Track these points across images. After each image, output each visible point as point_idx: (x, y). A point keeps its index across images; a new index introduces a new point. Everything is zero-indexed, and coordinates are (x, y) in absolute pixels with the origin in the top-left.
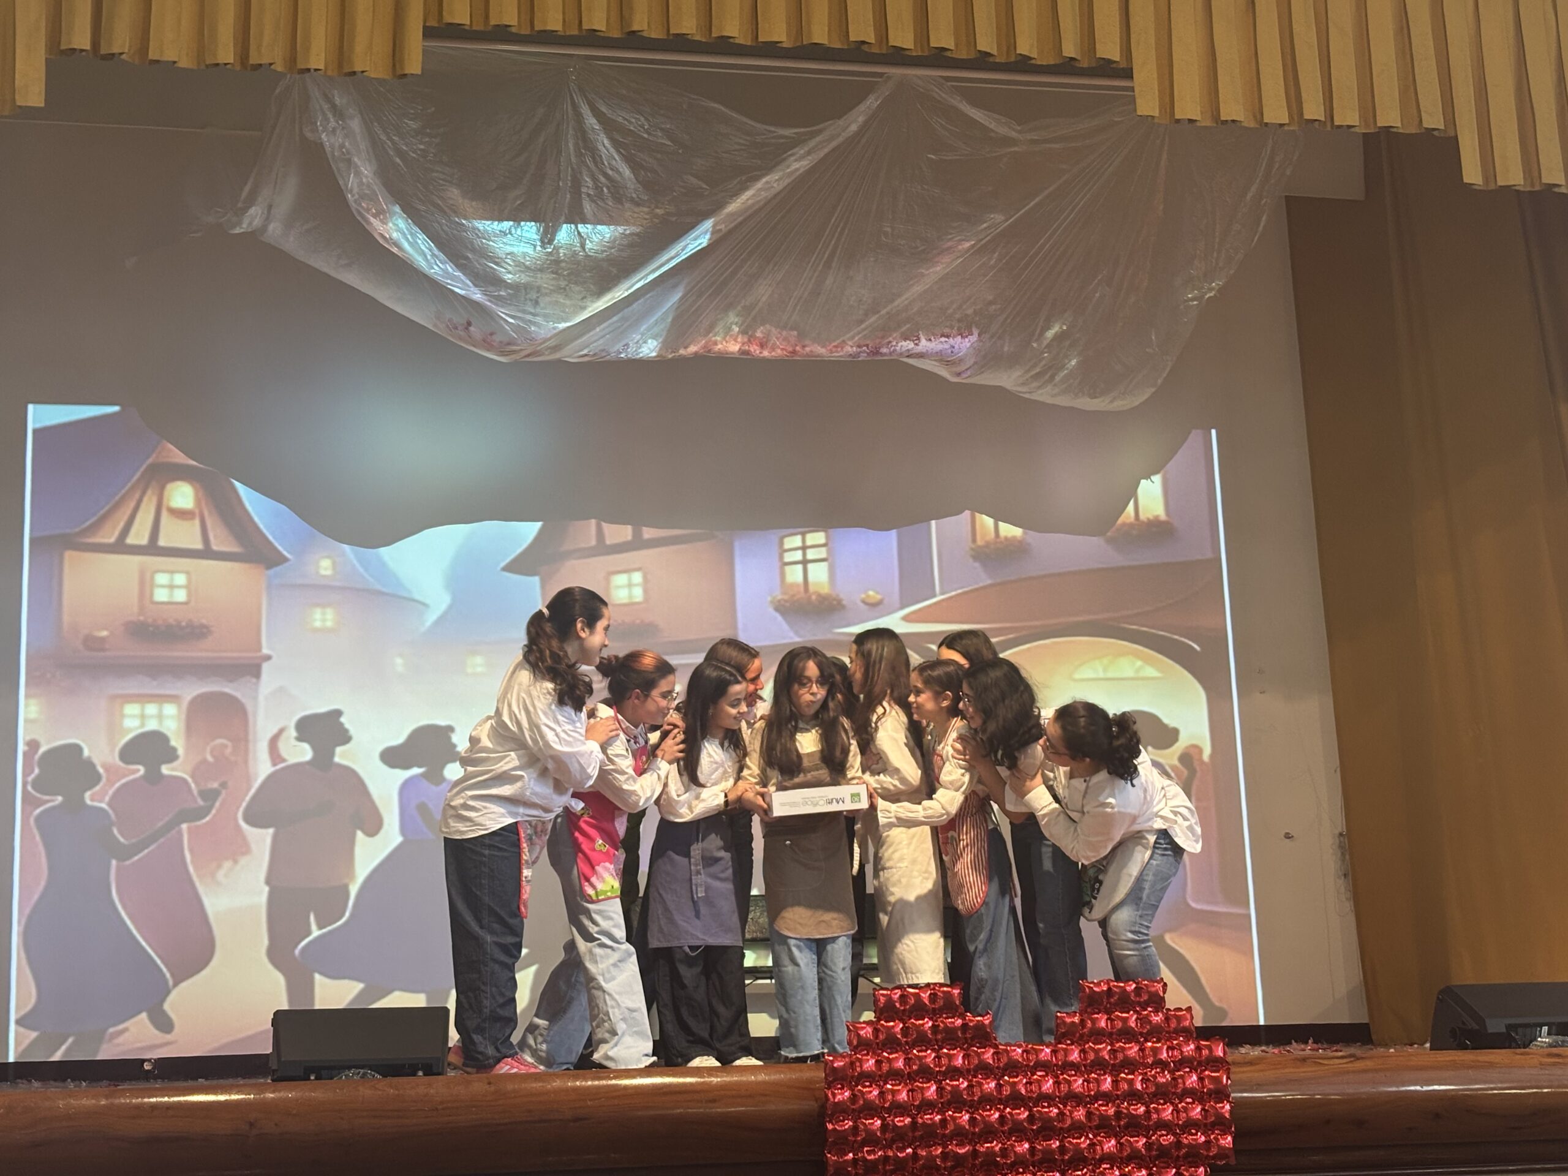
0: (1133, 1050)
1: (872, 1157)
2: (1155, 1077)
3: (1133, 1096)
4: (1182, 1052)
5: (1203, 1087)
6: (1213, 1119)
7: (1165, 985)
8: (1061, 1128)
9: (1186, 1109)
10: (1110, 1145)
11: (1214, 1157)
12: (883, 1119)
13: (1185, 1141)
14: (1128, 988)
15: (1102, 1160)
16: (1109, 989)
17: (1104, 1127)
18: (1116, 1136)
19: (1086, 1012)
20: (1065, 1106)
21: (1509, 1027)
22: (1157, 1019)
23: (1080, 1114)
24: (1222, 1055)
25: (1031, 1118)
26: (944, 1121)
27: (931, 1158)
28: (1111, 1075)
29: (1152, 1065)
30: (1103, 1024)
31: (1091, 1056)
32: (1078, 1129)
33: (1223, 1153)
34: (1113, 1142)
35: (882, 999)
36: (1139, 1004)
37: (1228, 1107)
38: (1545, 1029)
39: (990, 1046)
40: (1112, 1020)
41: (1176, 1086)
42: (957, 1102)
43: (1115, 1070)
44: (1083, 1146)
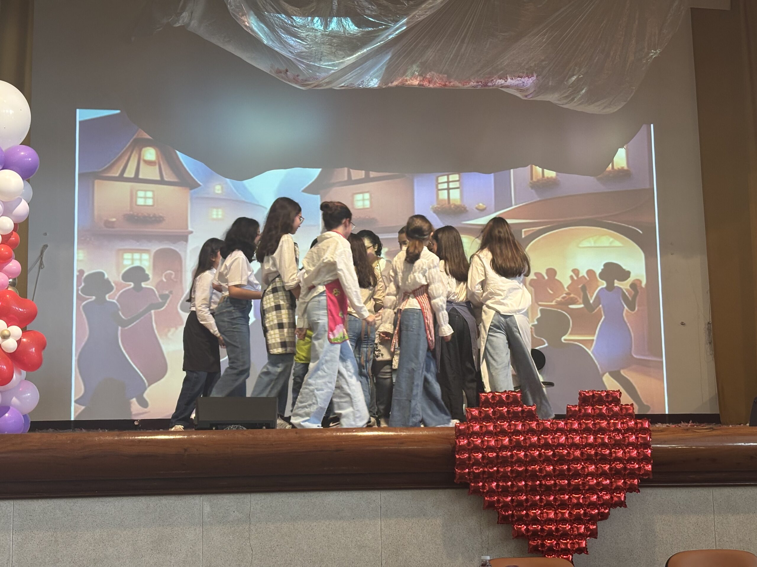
0: (604, 424)
1: (477, 471)
2: (614, 436)
3: (604, 445)
4: (628, 425)
5: (638, 442)
6: (642, 457)
7: (621, 393)
8: (568, 460)
9: (629, 452)
10: (592, 468)
11: (642, 475)
12: (483, 454)
13: (628, 467)
14: (602, 394)
15: (588, 475)
16: (593, 395)
17: (589, 459)
18: (595, 464)
19: (582, 405)
20: (570, 449)
22: (616, 409)
23: (578, 453)
24: (647, 427)
25: (554, 455)
26: (512, 456)
27: (505, 472)
28: (593, 435)
29: (613, 431)
30: (590, 411)
31: (584, 426)
32: (577, 460)
33: (647, 473)
34: (593, 467)
35: (483, 398)
36: (608, 402)
37: (650, 451)
39: (535, 421)
40: (594, 409)
41: (625, 441)
42: (518, 446)
43: (595, 433)
44: (579, 468)
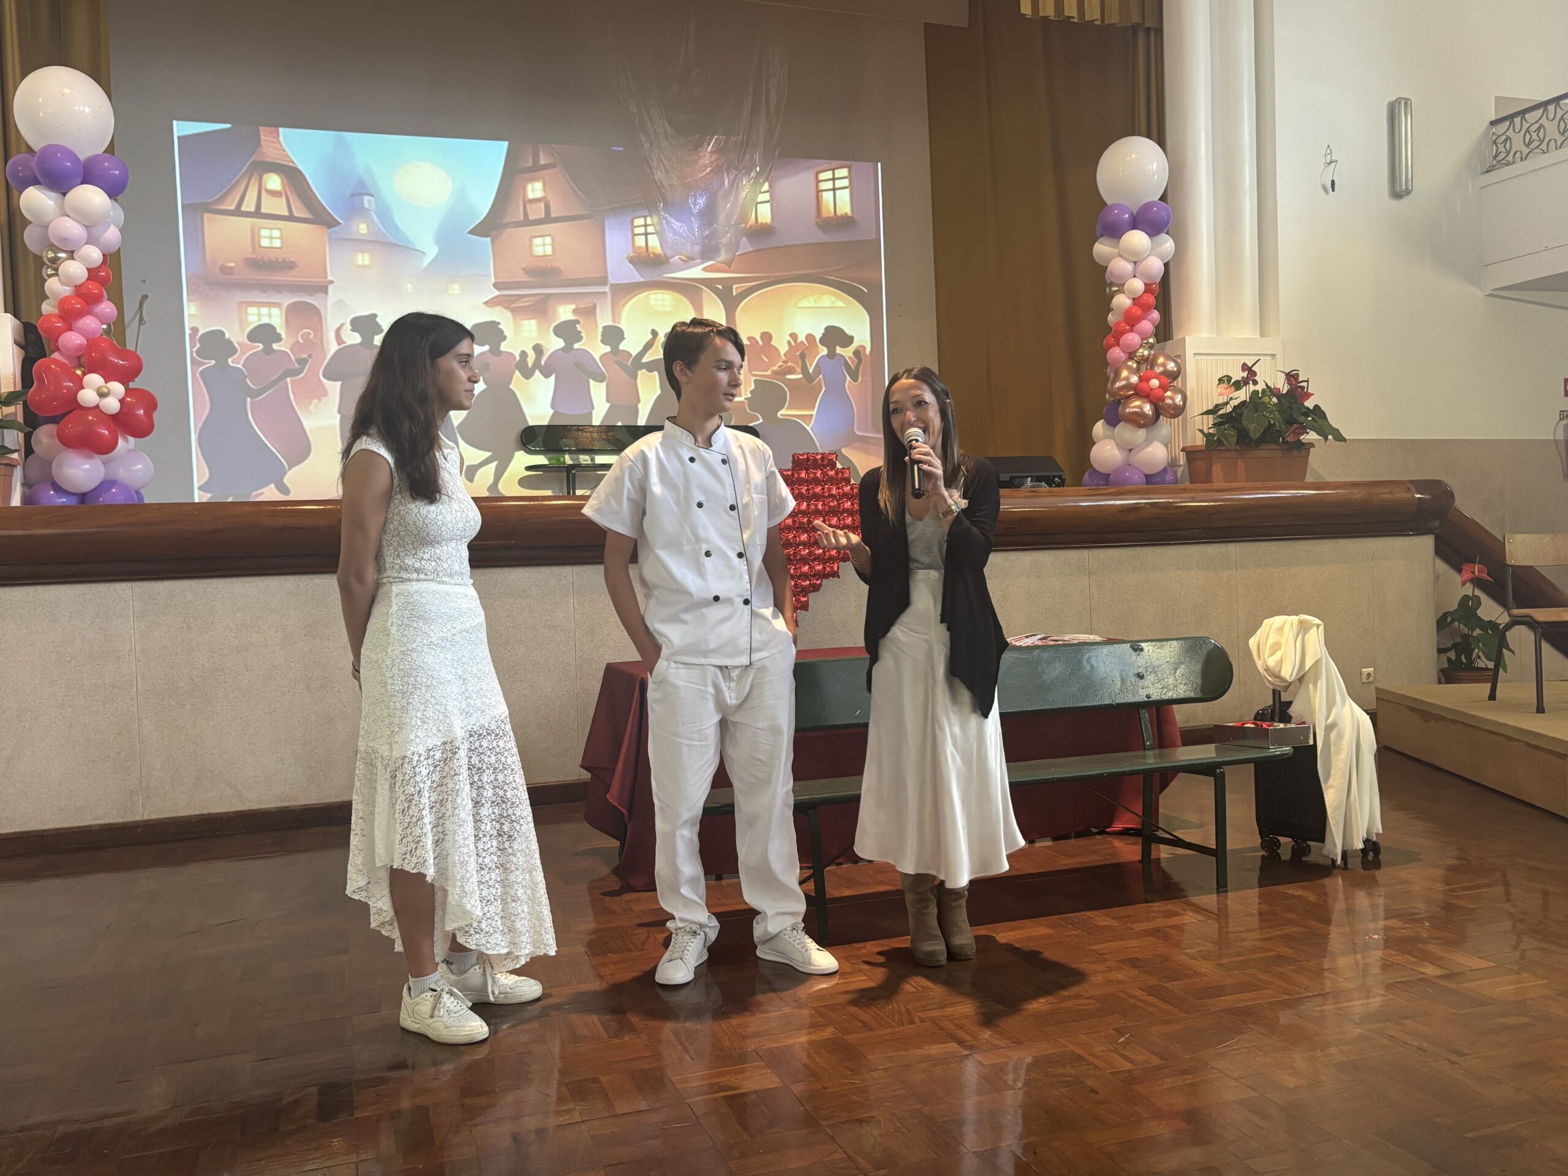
0: (818, 489)
2: (829, 503)
4: (843, 489)
21: (1012, 478)
22: (831, 473)
28: (806, 500)
29: (827, 497)
30: (803, 474)
36: (823, 465)
38: (1029, 479)
40: (808, 472)
43: (808, 498)
